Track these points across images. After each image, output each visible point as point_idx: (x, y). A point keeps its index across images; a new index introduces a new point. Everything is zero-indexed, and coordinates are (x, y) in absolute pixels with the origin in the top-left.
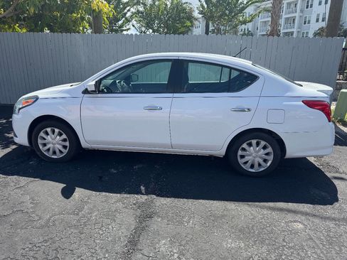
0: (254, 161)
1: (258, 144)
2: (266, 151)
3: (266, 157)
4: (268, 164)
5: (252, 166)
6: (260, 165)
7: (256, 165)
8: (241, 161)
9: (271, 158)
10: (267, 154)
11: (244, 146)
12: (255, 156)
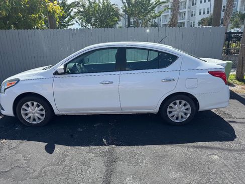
0: (178, 114)
1: (180, 103)
2: (186, 107)
3: (186, 111)
4: (188, 116)
5: (177, 119)
6: (182, 117)
7: (180, 118)
8: (169, 115)
9: (189, 112)
10: (187, 109)
11: (172, 105)
12: (179, 111)
